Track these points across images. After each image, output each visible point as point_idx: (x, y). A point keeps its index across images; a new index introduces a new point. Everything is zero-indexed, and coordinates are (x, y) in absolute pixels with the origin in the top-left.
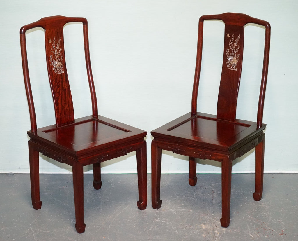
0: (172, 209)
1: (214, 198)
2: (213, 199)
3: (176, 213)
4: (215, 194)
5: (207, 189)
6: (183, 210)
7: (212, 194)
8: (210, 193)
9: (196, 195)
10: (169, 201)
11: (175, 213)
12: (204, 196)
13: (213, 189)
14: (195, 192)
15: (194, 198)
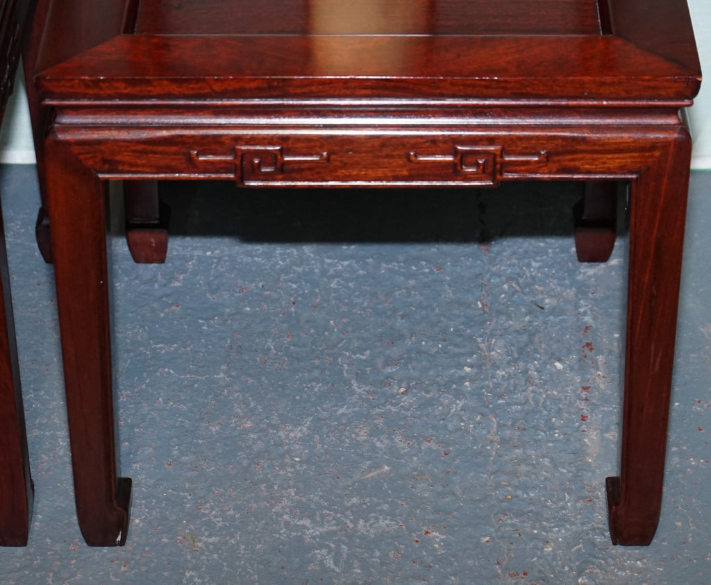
0: (312, 517)
1: (594, 407)
2: (584, 418)
3: (330, 563)
4: (600, 358)
5: (553, 311)
6: (383, 523)
7: (583, 365)
8: (569, 352)
9: (480, 366)
10: (297, 433)
11: (322, 563)
12: (529, 380)
13: (588, 319)
14: (471, 339)
15: (460, 404)
